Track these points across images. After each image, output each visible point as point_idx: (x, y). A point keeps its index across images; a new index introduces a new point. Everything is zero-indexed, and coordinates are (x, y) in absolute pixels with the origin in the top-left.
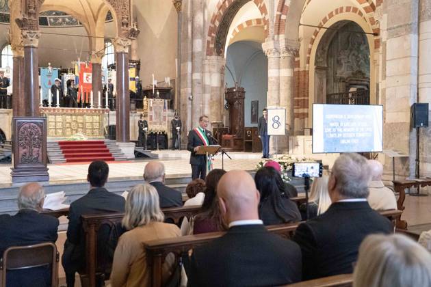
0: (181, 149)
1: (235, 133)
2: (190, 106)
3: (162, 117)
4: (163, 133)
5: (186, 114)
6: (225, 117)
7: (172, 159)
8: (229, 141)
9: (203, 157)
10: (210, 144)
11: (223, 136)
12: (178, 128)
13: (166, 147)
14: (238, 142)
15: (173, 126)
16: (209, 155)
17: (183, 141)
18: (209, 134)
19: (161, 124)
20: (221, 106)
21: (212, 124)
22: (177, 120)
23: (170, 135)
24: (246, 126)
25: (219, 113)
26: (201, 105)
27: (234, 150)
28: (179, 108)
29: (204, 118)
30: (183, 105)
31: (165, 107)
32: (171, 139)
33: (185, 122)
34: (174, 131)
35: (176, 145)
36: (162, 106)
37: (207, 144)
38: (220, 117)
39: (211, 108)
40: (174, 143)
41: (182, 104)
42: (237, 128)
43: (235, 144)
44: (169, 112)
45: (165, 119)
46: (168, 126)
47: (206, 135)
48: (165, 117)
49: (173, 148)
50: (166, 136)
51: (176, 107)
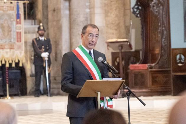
0: (52, 95)
1: (153, 60)
2: (67, 12)
3: (14, 35)
4: (17, 64)
5: (59, 28)
6: (133, 32)
7: (34, 113)
8: (142, 75)
9: (91, 102)
10: (103, 76)
11: (131, 67)
12: (45, 55)
13: (23, 92)
14: (161, 78)
15: (35, 50)
16: (102, 99)
17: (55, 79)
18: (100, 59)
19: (12, 48)
20: (125, 10)
21: (109, 44)
22: (42, 39)
23: (30, 69)
24: (173, 46)
25: (122, 24)
26: (88, 10)
27: (152, 93)
28: (46, 17)
29: (89, 29)
30: (54, 10)
31: (18, 16)
32: (31, 76)
33: (57, 44)
34: (38, 61)
35: (42, 88)
36: (14, 13)
37: (98, 78)
38: (123, 30)
39: (106, 14)
40: (37, 84)
41: (51, 7)
42: (157, 51)
43: (154, 81)
44: (26, 25)
45: (19, 39)
46: (26, 52)
47: (96, 61)
48: (19, 34)
49: (37, 93)
50: (22, 70)
51: (39, 15)
